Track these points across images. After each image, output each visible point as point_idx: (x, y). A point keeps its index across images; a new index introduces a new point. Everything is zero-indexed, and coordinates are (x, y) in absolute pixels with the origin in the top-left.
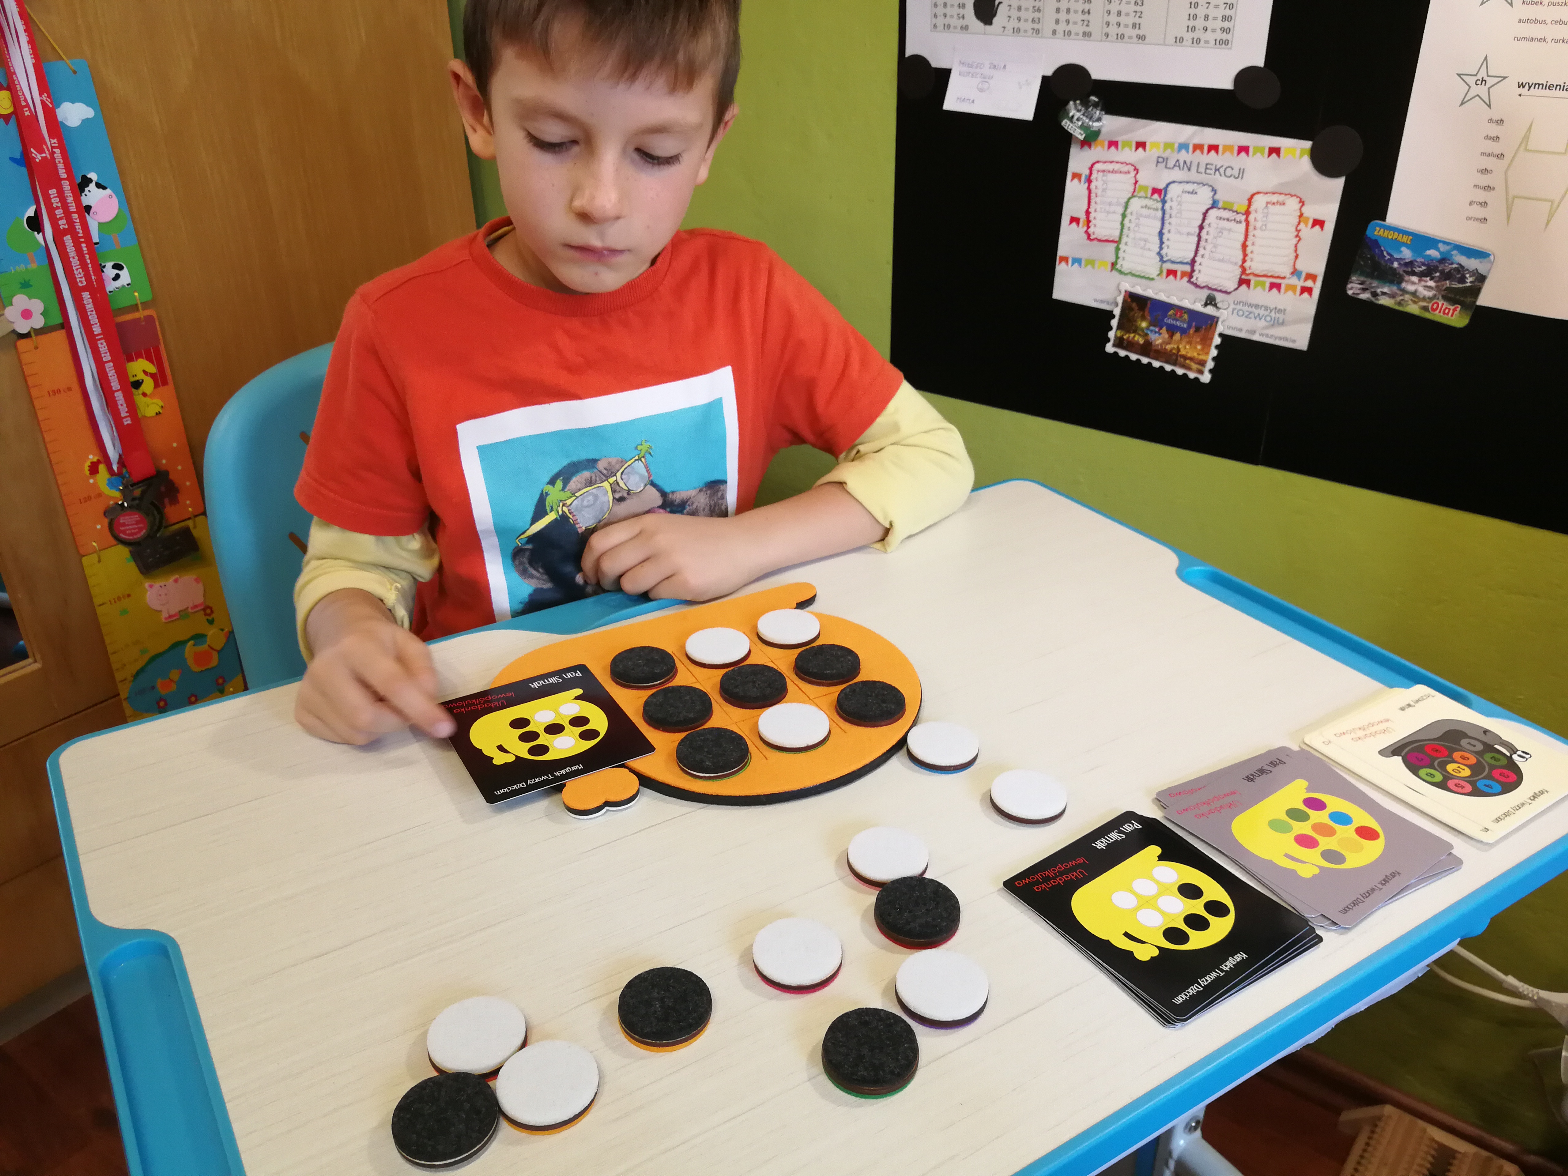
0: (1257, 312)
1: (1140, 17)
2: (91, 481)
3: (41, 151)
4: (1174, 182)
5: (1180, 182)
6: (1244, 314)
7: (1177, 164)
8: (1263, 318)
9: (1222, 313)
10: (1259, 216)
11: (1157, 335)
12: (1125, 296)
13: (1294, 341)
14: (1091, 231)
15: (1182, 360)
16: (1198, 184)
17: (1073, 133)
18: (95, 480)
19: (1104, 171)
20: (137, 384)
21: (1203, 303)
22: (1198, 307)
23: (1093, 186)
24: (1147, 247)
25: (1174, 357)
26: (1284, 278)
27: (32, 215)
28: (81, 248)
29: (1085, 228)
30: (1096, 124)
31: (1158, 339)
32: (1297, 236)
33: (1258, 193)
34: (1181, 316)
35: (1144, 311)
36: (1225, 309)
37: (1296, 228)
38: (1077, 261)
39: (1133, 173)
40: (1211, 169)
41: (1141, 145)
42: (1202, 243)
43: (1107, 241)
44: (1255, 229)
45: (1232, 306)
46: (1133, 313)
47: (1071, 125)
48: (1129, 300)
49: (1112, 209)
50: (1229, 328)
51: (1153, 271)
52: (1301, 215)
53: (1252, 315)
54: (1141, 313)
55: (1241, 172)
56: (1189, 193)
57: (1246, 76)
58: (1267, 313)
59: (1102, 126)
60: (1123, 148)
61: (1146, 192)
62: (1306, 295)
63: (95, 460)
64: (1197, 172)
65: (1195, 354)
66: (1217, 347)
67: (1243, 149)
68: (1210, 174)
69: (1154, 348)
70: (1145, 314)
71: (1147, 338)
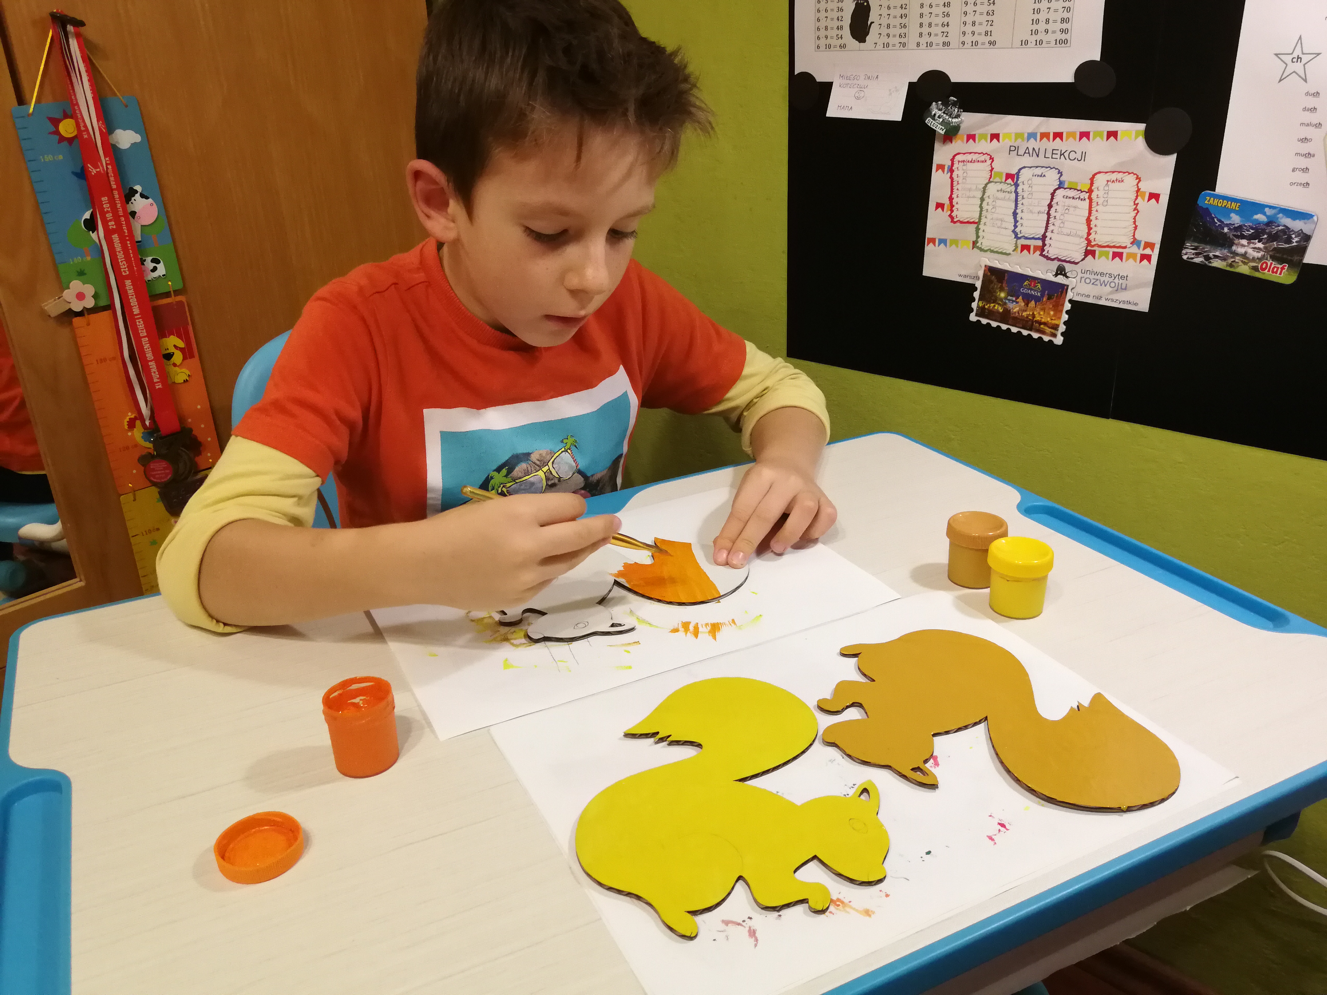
0: (1102, 279)
1: (991, 25)
2: (130, 434)
3: (96, 167)
4: (1024, 167)
5: (1031, 167)
6: (1091, 281)
7: (1027, 152)
8: (1108, 284)
9: (1071, 281)
10: (1101, 193)
11: (1014, 303)
12: (984, 270)
13: (1136, 304)
14: (954, 214)
15: (1037, 324)
16: (1047, 168)
17: (935, 129)
18: (133, 435)
19: (964, 161)
20: (169, 356)
21: (1055, 273)
22: (1050, 277)
23: (954, 175)
24: (1003, 226)
25: (1030, 323)
26: (1125, 247)
27: (89, 218)
28: (127, 244)
29: (949, 212)
30: (954, 120)
31: (1016, 307)
32: (1135, 209)
33: (1099, 173)
34: (1035, 286)
35: (1002, 283)
36: (1073, 278)
37: (1134, 202)
38: (943, 241)
39: (989, 162)
40: (1057, 154)
41: (995, 136)
42: (1052, 220)
43: (968, 222)
44: (1098, 205)
45: (1080, 275)
46: (993, 285)
47: (934, 122)
48: (989, 274)
49: (972, 194)
50: (1078, 294)
51: (1009, 248)
52: (1138, 190)
53: (1098, 282)
54: (1001, 284)
55: (1084, 156)
56: (1038, 176)
57: (1084, 70)
58: (1111, 280)
59: (961, 122)
60: (979, 141)
61: (1001, 178)
62: (1145, 262)
63: (133, 416)
64: (1045, 157)
65: (1049, 319)
66: (1067, 312)
67: (1085, 135)
68: (1057, 158)
69: (1012, 316)
70: (1004, 285)
71: (1005, 306)
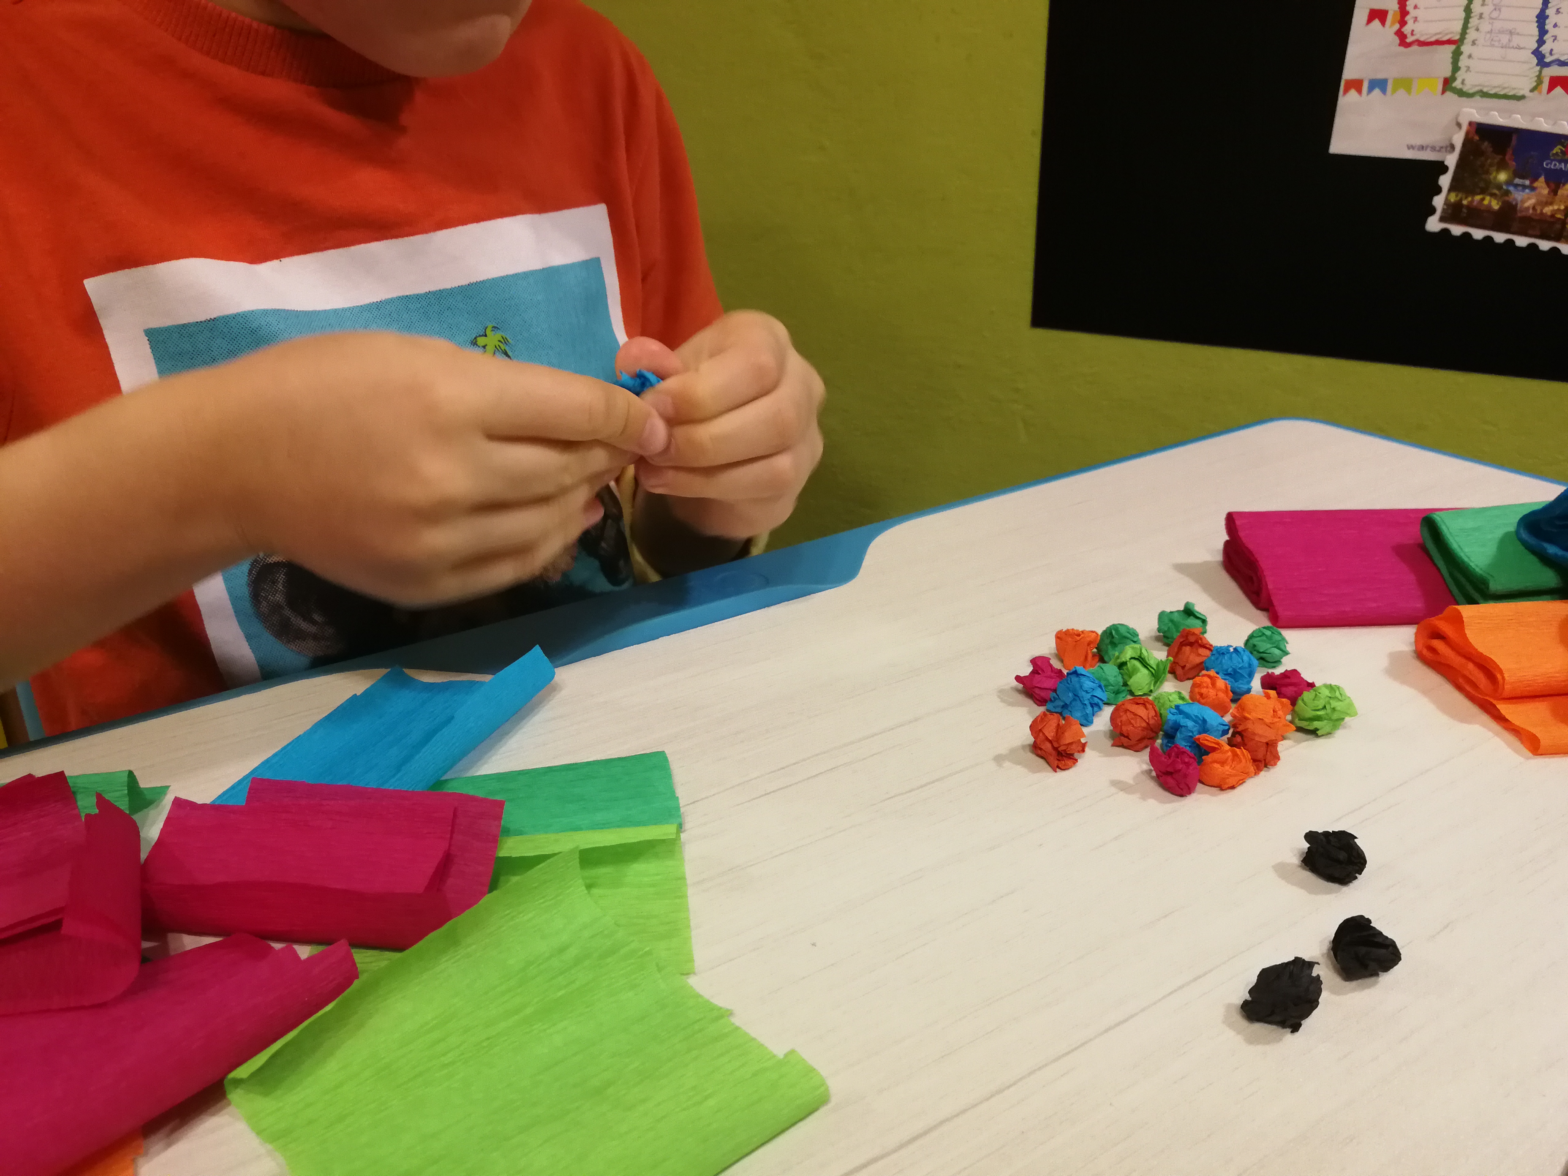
11: (1527, 191)
12: (1467, 133)
14: (1407, 30)
24: (1514, 43)
25: (1558, 226)
29: (1397, 26)
31: (1529, 197)
35: (1504, 153)
38: (1379, 84)
43: (1438, 43)
46: (1483, 159)
48: (1477, 138)
51: (1523, 85)
54: (1500, 156)
69: (1519, 215)
70: (1507, 157)
71: (1506, 198)
